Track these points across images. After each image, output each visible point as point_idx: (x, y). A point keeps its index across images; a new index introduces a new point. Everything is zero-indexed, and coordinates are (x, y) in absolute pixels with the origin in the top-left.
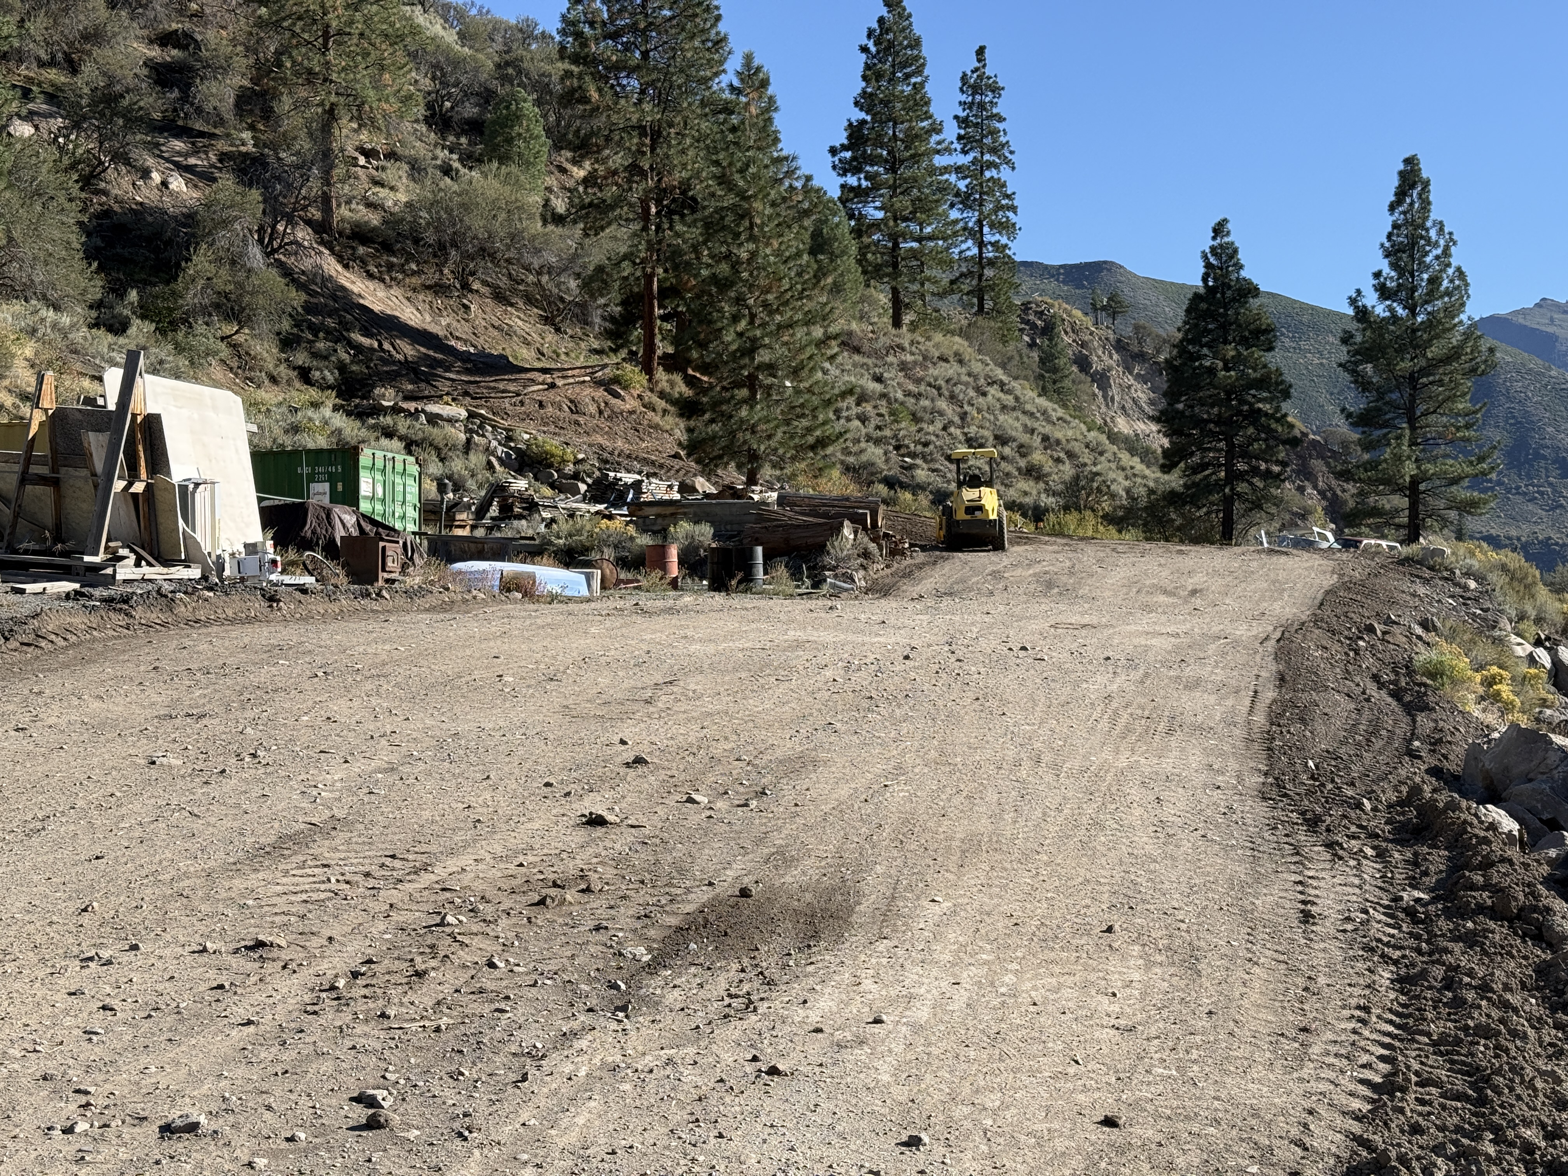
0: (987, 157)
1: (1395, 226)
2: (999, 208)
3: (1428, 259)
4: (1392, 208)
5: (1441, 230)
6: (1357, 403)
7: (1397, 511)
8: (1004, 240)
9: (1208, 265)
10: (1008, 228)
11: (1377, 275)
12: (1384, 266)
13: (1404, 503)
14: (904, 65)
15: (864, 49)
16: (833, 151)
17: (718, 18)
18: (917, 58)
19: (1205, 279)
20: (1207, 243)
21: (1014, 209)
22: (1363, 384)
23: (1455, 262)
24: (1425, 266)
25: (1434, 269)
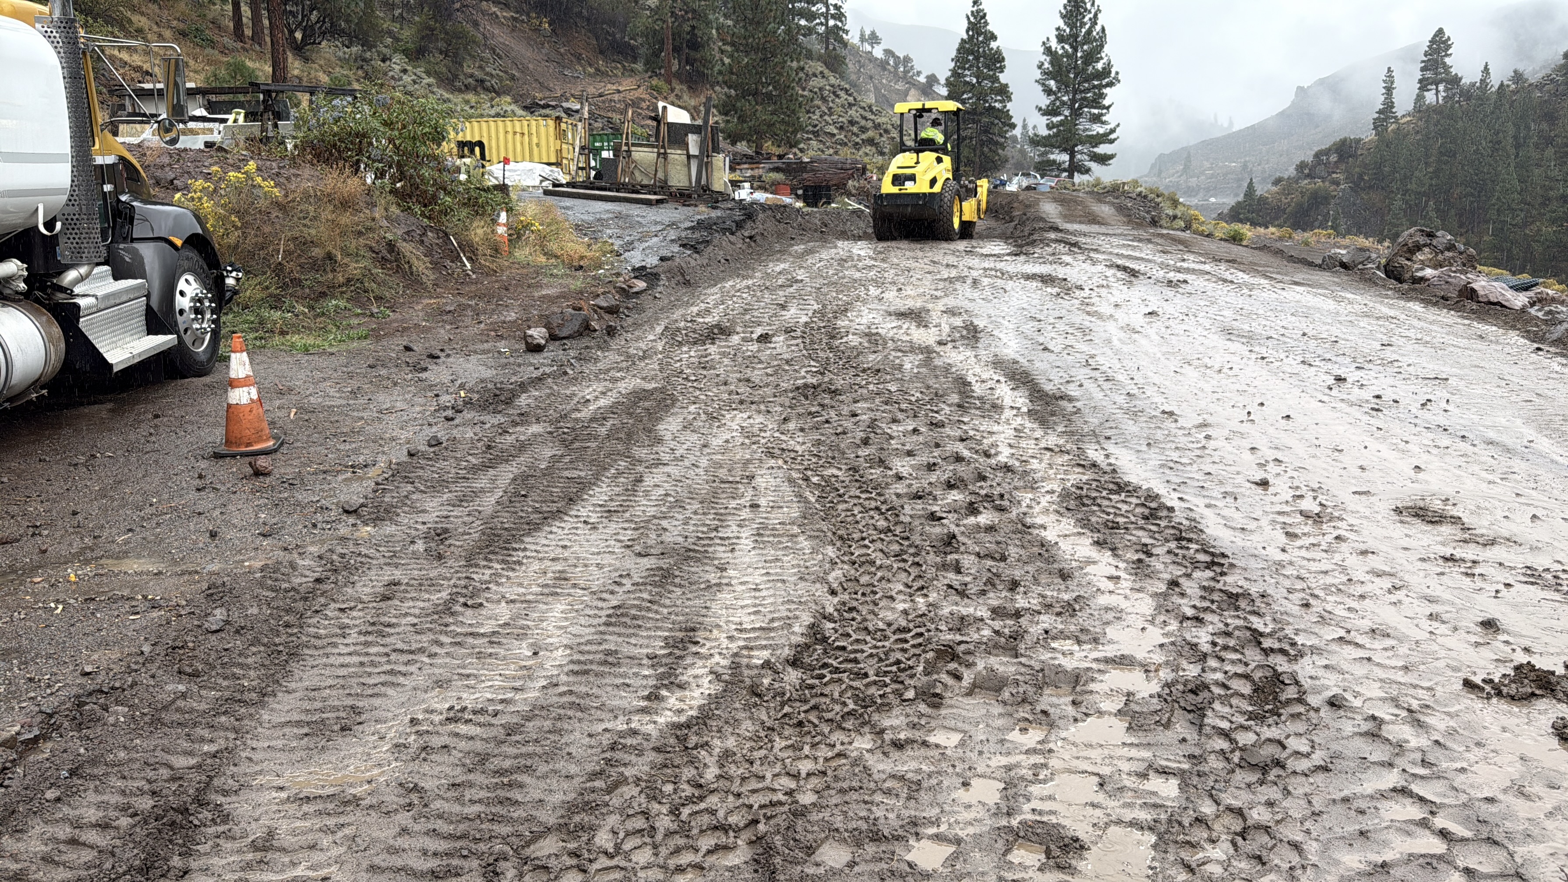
7: (1064, 162)
9: (970, 22)
11: (1058, 29)
12: (1062, 24)
19: (967, 32)
22: (1048, 91)
23: (1100, 23)
24: (1083, 24)
25: (1087, 27)
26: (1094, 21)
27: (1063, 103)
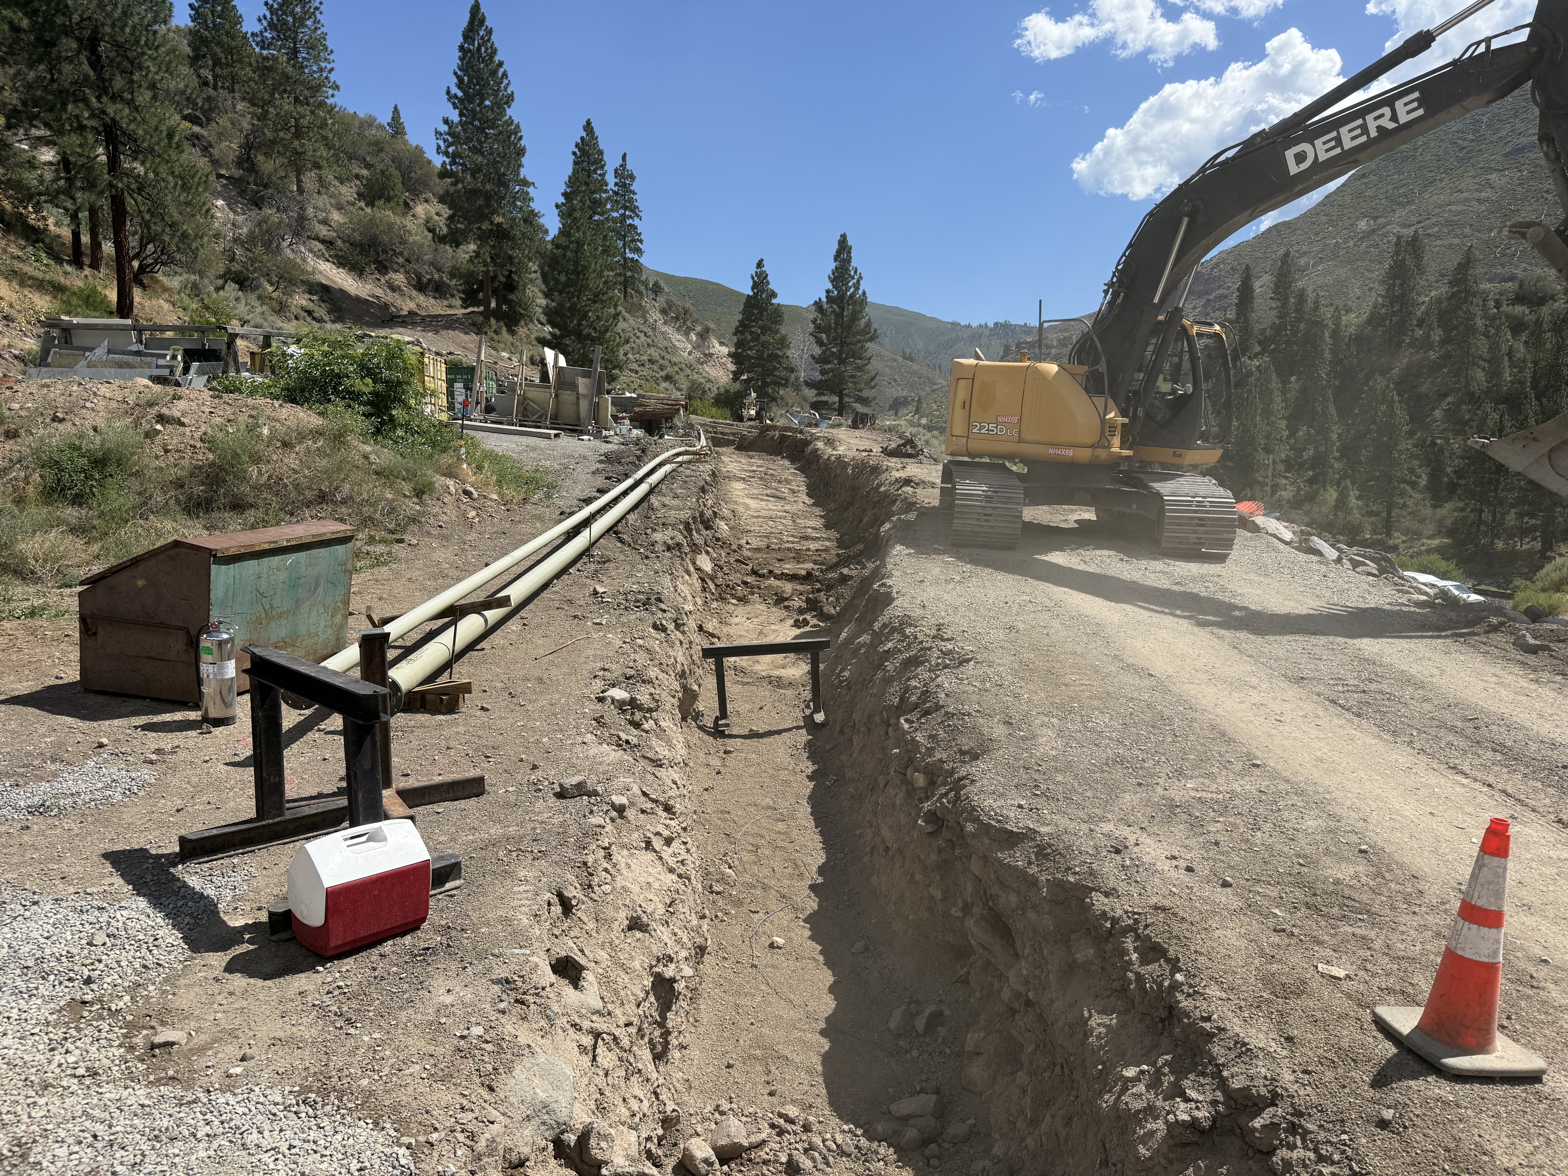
0: (627, 213)
1: (836, 268)
2: (633, 241)
3: (850, 284)
4: (835, 260)
5: (856, 272)
6: (817, 351)
7: (834, 403)
8: (636, 257)
9: (754, 282)
10: (638, 251)
11: (828, 291)
12: (830, 287)
13: (837, 399)
14: (595, 164)
15: (574, 153)
16: (557, 206)
17: (521, 138)
18: (601, 160)
19: (753, 289)
20: (753, 270)
21: (641, 241)
22: (820, 343)
23: (862, 288)
24: (849, 288)
25: (852, 290)
26: (857, 286)
27: (834, 353)
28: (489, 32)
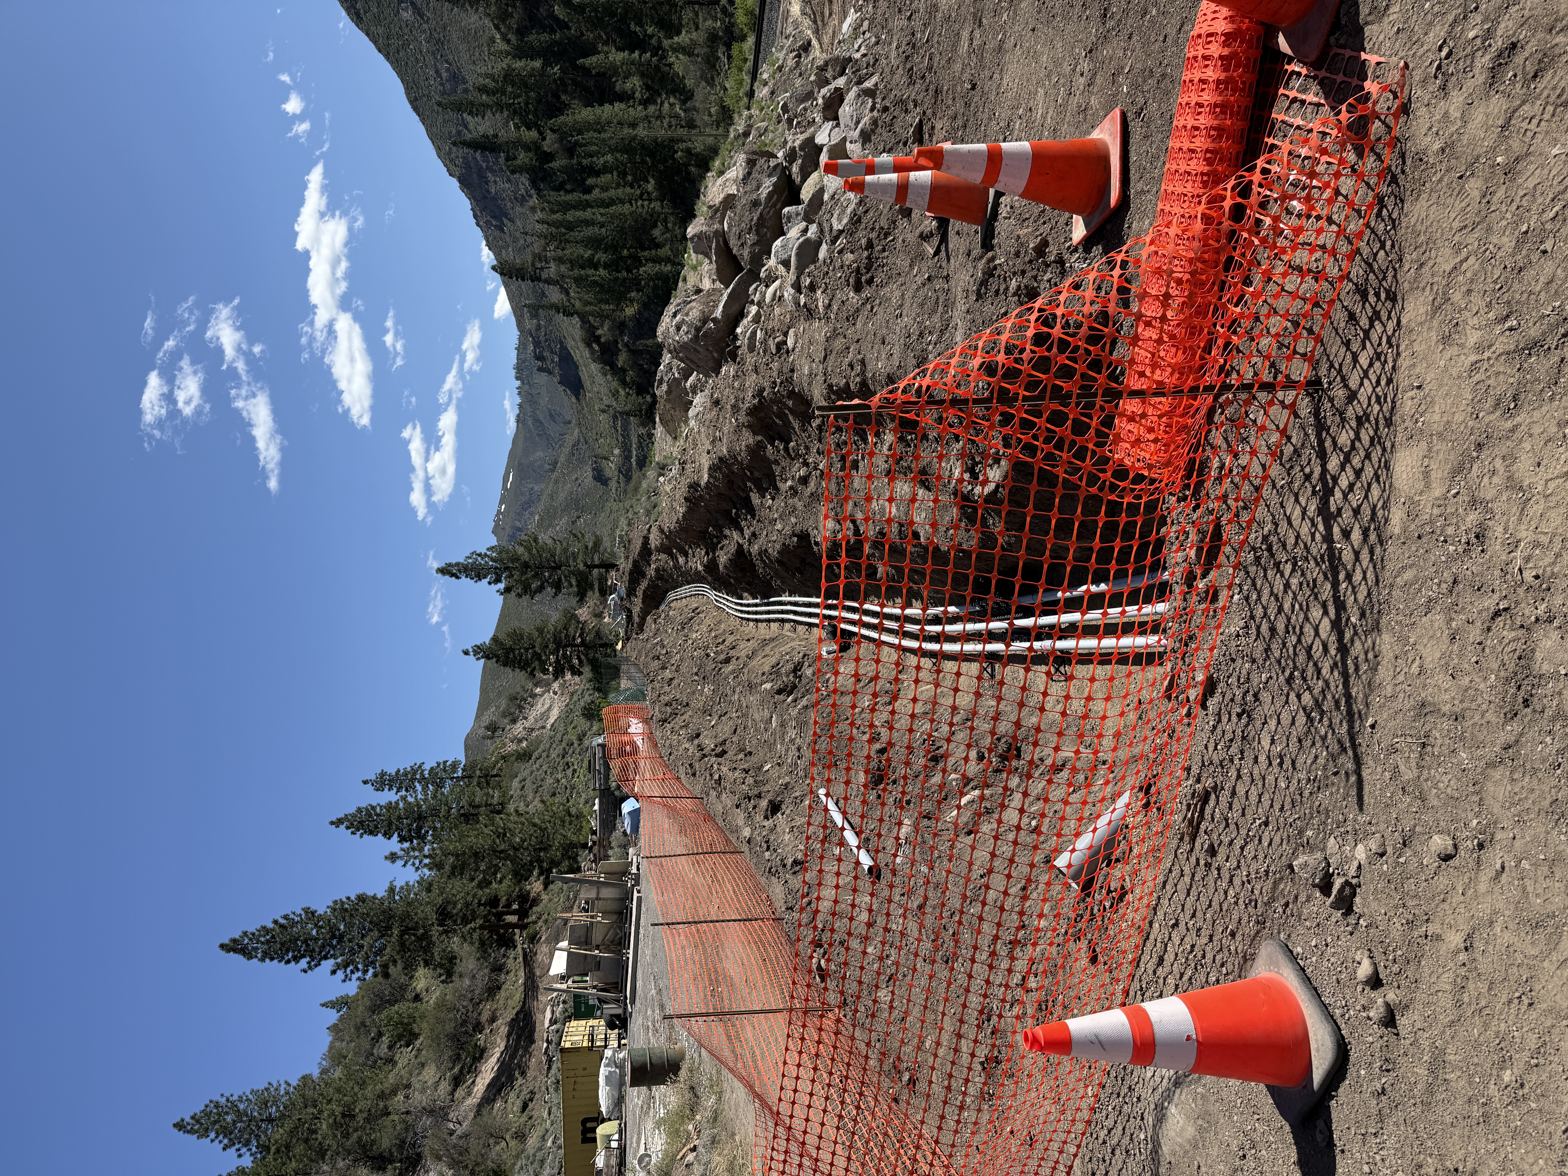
0: (418, 777)
1: (466, 576)
2: (445, 770)
3: (482, 562)
4: (458, 578)
5: (469, 557)
6: (549, 591)
7: (599, 574)
8: (460, 767)
9: (482, 658)
10: (455, 765)
12: (485, 581)
13: (595, 572)
14: (370, 816)
15: (361, 836)
17: (348, 898)
18: (367, 810)
19: (489, 659)
20: (471, 658)
21: (445, 762)
23: (483, 551)
24: (486, 564)
25: (487, 560)
26: (483, 556)
27: (551, 575)
28: (245, 933)
